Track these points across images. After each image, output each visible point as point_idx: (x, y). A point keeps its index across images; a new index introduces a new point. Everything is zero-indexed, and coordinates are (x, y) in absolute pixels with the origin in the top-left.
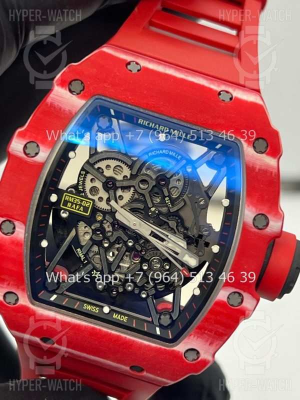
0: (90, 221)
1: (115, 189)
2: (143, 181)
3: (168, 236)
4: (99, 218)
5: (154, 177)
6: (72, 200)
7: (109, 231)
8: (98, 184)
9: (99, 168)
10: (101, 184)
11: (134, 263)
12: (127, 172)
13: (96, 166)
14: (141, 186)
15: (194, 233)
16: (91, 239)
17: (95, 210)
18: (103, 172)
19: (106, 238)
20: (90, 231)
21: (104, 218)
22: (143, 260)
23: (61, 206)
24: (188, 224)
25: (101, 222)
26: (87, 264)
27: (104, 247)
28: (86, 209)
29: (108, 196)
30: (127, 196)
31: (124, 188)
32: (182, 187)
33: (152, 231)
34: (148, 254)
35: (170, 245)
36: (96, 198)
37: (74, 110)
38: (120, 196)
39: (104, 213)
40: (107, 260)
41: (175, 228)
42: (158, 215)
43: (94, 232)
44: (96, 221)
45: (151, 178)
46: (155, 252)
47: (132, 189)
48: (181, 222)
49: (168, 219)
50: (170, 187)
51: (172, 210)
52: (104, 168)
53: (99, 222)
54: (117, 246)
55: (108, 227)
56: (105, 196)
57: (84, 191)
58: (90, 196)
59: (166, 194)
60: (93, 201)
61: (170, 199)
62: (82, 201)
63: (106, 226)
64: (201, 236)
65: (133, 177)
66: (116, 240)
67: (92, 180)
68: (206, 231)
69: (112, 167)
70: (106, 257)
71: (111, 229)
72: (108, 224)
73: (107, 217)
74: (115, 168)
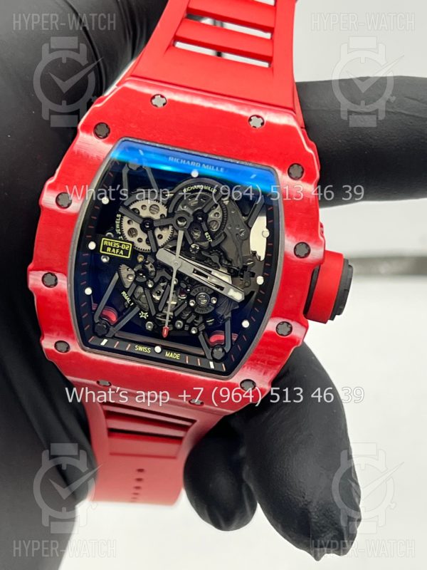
0: (131, 263)
1: (153, 228)
2: (181, 219)
3: (211, 272)
4: (140, 260)
5: (191, 213)
6: (111, 244)
7: (152, 271)
8: (136, 226)
9: (134, 209)
10: (139, 225)
11: (182, 300)
12: (163, 210)
13: (131, 207)
14: (179, 223)
15: (237, 264)
16: (135, 281)
17: (136, 252)
18: (139, 213)
19: (149, 278)
20: (133, 273)
21: (146, 258)
22: (189, 297)
23: (101, 251)
24: (231, 256)
25: (144, 263)
26: (134, 306)
27: (148, 288)
28: (126, 252)
29: (146, 237)
30: (166, 234)
31: (162, 228)
32: (221, 220)
33: (195, 270)
34: (194, 291)
35: (214, 280)
36: (135, 240)
37: (102, 156)
38: (159, 235)
39: (145, 254)
40: (153, 299)
41: (218, 263)
42: (200, 251)
43: (137, 273)
44: (137, 263)
45: (188, 214)
46: (201, 288)
47: (170, 227)
48: (223, 255)
49: (210, 254)
50: (208, 221)
51: (213, 245)
52: (140, 208)
53: (140, 263)
54: (162, 284)
55: (150, 267)
56: (144, 237)
57: (122, 234)
58: (129, 238)
59: (205, 229)
60: (133, 243)
61: (210, 233)
62: (121, 244)
63: (148, 266)
64: (245, 268)
65: (170, 215)
66: (160, 279)
67: (129, 222)
68: (250, 261)
69: (148, 207)
70: (152, 297)
71: (153, 269)
72: (150, 264)
73: (149, 258)
74: (151, 207)
